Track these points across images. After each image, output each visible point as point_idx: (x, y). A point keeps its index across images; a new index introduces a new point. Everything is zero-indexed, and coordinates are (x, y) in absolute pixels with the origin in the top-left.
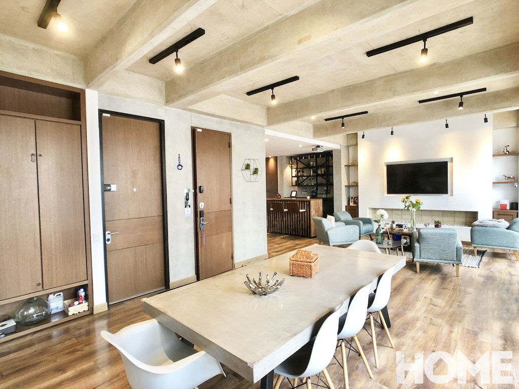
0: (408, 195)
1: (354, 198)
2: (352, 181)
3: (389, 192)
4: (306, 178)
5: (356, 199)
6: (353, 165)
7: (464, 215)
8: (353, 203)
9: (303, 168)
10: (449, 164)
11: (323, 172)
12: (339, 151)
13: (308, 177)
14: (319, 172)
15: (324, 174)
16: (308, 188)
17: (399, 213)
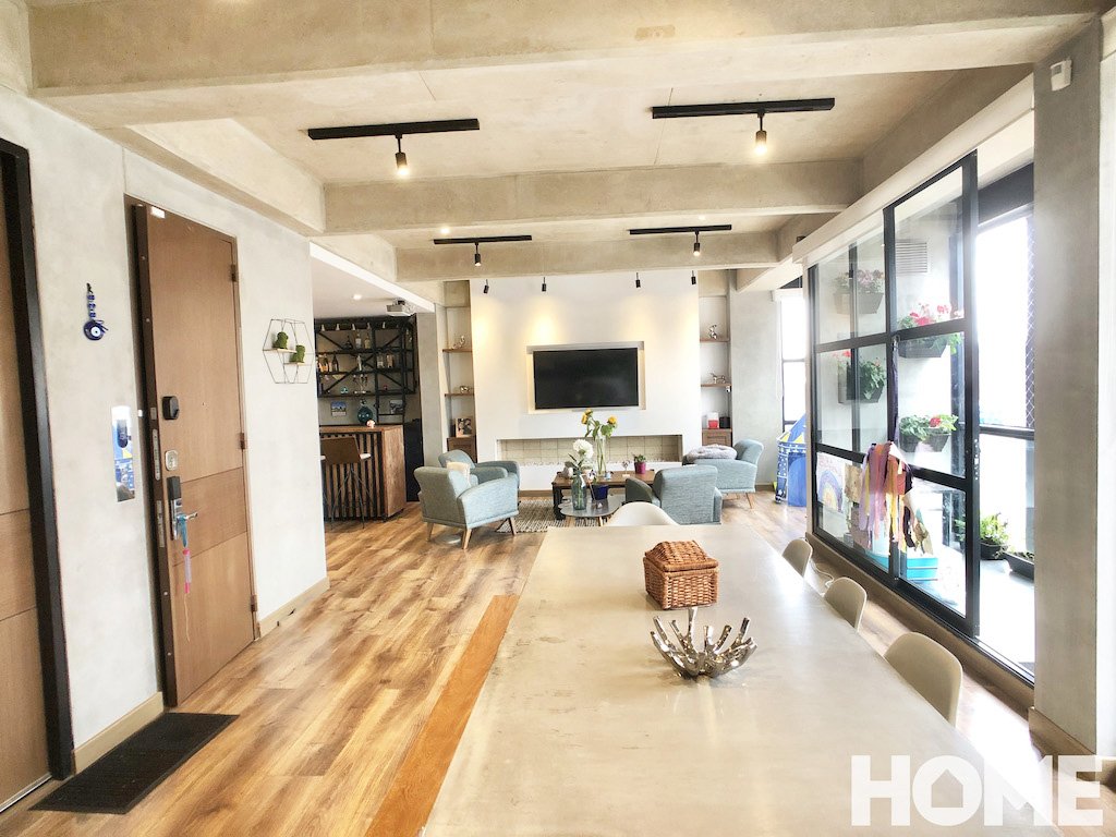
0: (589, 410)
1: (465, 421)
2: (456, 383)
3: (538, 407)
4: (341, 376)
5: (468, 422)
6: (462, 349)
7: (659, 442)
8: (462, 431)
9: (335, 353)
10: (639, 352)
11: (390, 364)
12: (431, 317)
13: (347, 374)
14: (380, 364)
15: (394, 369)
16: (348, 401)
17: (554, 445)
